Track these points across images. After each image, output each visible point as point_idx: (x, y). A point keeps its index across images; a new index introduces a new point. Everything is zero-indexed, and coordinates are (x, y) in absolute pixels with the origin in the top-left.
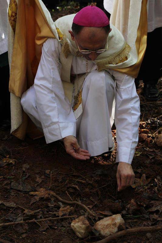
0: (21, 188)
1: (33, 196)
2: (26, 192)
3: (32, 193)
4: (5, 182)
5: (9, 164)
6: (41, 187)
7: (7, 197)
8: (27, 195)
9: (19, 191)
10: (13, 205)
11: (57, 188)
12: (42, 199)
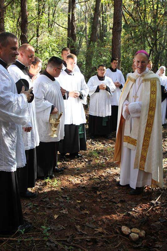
0: (90, 226)
1: (95, 230)
2: (93, 228)
3: (96, 229)
4: (83, 222)
5: (86, 214)
6: (100, 227)
7: (83, 229)
8: (93, 230)
9: (89, 227)
10: (85, 233)
11: (108, 229)
12: (99, 232)
